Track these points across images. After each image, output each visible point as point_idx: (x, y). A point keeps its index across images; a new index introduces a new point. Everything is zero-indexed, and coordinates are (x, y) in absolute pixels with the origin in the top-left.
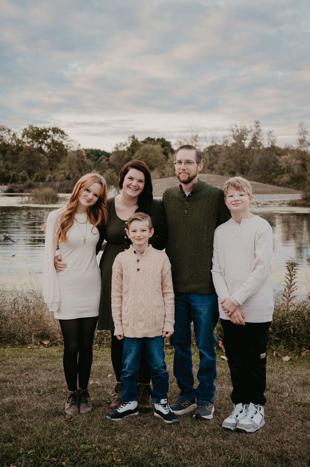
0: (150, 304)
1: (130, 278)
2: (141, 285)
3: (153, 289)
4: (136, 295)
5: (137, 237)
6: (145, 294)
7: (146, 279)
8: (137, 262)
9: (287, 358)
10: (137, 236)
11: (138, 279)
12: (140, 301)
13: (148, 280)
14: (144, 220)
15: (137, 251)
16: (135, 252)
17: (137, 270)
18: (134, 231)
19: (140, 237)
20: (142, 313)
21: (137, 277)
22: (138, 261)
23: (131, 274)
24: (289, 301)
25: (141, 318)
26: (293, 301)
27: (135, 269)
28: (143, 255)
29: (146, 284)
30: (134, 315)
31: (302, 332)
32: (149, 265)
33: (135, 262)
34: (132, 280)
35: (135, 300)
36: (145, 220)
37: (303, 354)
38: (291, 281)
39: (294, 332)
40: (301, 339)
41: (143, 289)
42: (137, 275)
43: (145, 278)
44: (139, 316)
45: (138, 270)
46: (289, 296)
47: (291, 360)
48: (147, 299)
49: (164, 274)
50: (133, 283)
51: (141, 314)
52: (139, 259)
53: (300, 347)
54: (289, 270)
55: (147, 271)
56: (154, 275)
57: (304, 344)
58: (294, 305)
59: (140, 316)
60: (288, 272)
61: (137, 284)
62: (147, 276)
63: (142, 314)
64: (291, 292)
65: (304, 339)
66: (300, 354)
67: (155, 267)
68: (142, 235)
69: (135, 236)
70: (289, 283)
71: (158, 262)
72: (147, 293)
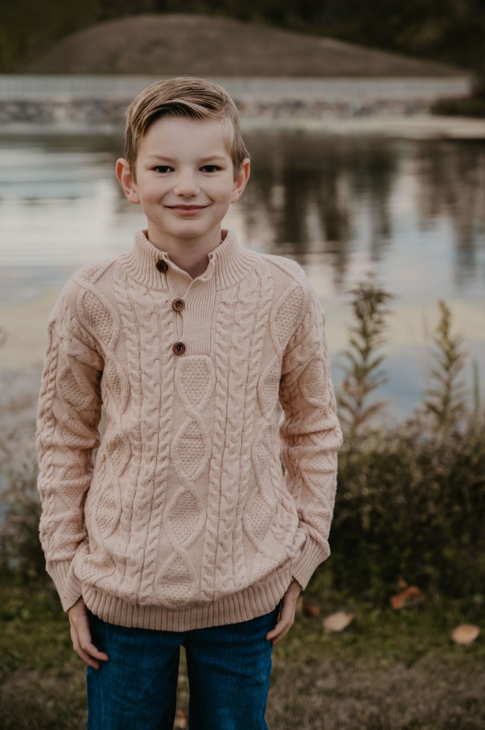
0: (230, 502)
1: (135, 384)
2: (189, 419)
3: (247, 433)
4: (166, 463)
5: (181, 195)
6: (205, 459)
7: (214, 393)
8: (172, 314)
9: (338, 621)
10: (177, 191)
11: (175, 389)
12: (182, 489)
13: (224, 393)
14: (213, 114)
15: (171, 259)
16: (162, 267)
17: (171, 352)
18: (162, 169)
19: (194, 196)
20: (186, 543)
21: (173, 380)
22: (178, 305)
23: (144, 369)
24: (358, 421)
25: (179, 569)
26: (374, 423)
27: (167, 344)
28: (201, 278)
29: (217, 412)
30: (149, 548)
31: (397, 527)
32: (232, 325)
33: (163, 311)
34: (145, 392)
35: (161, 483)
36: (218, 114)
37: (398, 602)
38: (365, 352)
39: (373, 524)
40: (395, 550)
41: (200, 438)
42: (171, 374)
43: (209, 388)
44: (173, 555)
45: (179, 349)
46: (359, 404)
47: (352, 627)
48: (217, 481)
49: (300, 364)
50: (151, 407)
51: (182, 550)
52: (183, 298)
53: (390, 577)
54: (360, 316)
55: (222, 354)
56: (253, 373)
57: (403, 566)
58: (376, 433)
59: (178, 559)
60: (356, 324)
61: (170, 412)
62: (220, 377)
63: (188, 548)
64: (366, 390)
65: (402, 548)
66: (386, 603)
67: (258, 336)
68: (202, 190)
69: (167, 193)
70: (358, 357)
71: (274, 312)
72: (219, 456)
